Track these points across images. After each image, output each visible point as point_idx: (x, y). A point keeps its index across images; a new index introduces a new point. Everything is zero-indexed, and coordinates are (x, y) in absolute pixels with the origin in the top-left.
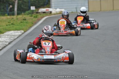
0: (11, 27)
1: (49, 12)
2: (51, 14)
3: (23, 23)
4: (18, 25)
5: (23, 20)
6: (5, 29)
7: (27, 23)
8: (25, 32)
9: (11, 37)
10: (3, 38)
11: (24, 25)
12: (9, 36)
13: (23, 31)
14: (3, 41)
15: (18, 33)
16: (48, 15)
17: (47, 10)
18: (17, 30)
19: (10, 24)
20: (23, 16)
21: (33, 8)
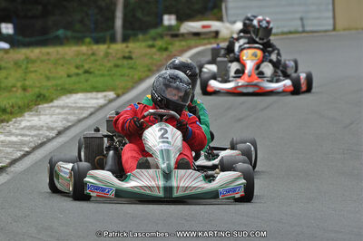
0: (79, 82)
1: (211, 32)
2: (213, 41)
3: (118, 69)
4: (103, 75)
5: (124, 58)
6: (59, 88)
7: (131, 68)
8: (118, 96)
9: (70, 114)
10: (43, 117)
11: (122, 76)
12: (66, 111)
13: (111, 95)
14: (42, 126)
15: (95, 101)
16: (206, 41)
17: (204, 27)
18: (98, 91)
19: (80, 71)
20: (127, 47)
21: (170, 20)
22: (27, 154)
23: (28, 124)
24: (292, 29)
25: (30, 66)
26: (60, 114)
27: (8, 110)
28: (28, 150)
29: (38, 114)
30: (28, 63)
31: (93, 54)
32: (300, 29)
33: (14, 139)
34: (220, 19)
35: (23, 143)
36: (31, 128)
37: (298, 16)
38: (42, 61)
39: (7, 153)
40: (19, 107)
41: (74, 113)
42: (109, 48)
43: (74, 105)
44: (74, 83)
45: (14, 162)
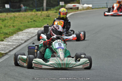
0: (32, 24)
1: (76, 8)
2: (77, 10)
3: (45, 20)
4: (40, 22)
5: (47, 16)
6: (25, 26)
7: (49, 20)
9: (29, 35)
10: (20, 36)
11: (46, 22)
12: (28, 34)
14: (20, 39)
15: (37, 31)
16: (74, 11)
17: (74, 6)
18: (38, 27)
19: (32, 21)
20: (48, 12)
21: (62, 3)
22: (15, 48)
23: (15, 38)
24: (104, 7)
25: (15, 19)
26: (25, 35)
27: (8, 34)
28: (15, 47)
29: (18, 35)
30: (14, 18)
31: (36, 15)
32: (106, 7)
33: (10, 43)
34: (79, 3)
35: (13, 45)
36: (16, 40)
37: (106, 2)
38: (19, 17)
39: (8, 48)
40: (12, 33)
41: (30, 35)
42: (42, 13)
43: (30, 32)
44: (30, 25)
45: (10, 51)
